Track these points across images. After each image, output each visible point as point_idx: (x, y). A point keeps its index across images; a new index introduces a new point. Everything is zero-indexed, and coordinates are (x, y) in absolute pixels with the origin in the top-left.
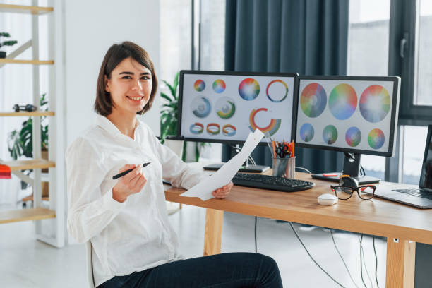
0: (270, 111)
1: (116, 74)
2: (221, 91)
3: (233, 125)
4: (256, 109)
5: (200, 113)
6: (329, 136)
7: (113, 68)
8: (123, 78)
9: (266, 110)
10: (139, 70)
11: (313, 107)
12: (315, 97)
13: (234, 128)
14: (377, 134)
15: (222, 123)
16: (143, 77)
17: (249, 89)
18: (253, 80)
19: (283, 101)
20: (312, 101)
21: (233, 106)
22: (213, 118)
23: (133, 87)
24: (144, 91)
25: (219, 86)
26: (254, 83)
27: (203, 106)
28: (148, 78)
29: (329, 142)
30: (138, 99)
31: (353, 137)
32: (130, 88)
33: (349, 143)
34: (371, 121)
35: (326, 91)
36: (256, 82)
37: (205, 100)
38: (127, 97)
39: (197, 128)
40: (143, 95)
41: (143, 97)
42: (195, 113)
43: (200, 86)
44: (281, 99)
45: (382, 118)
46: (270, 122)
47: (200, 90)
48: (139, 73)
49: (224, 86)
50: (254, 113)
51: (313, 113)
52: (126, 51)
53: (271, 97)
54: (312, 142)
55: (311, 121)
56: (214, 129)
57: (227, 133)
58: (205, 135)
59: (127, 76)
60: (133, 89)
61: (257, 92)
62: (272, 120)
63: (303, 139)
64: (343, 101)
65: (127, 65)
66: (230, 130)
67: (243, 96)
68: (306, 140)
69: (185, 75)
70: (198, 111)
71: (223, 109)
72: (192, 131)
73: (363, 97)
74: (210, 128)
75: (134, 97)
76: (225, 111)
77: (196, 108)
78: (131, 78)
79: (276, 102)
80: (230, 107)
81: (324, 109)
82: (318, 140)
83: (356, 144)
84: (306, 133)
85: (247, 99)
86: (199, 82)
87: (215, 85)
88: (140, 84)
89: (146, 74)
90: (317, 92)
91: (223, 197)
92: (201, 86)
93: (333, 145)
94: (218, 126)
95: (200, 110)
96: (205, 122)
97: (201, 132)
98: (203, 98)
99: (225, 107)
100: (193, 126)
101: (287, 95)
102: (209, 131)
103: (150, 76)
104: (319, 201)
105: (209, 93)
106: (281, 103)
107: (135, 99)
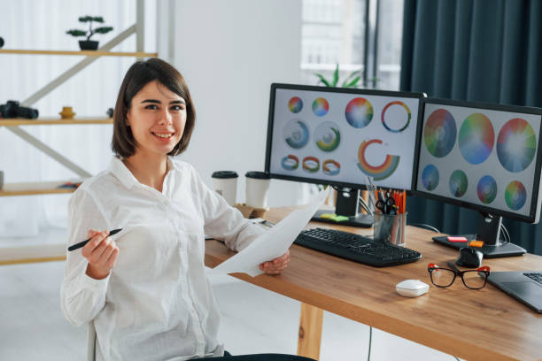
0: (387, 144)
1: (137, 102)
2: (322, 114)
3: (336, 160)
4: (367, 141)
5: (295, 141)
6: (457, 185)
7: (134, 93)
8: (147, 108)
9: (380, 142)
10: (168, 98)
11: (439, 142)
12: (443, 130)
13: (338, 165)
14: (517, 188)
15: (323, 157)
16: (174, 107)
17: (359, 113)
18: (364, 100)
19: (404, 132)
20: (439, 134)
21: (338, 134)
22: (311, 149)
23: (160, 120)
24: (175, 125)
25: (320, 107)
26: (366, 104)
27: (299, 133)
28: (181, 108)
29: (458, 194)
30: (167, 136)
31: (487, 190)
32: (156, 122)
33: (482, 198)
34: (510, 169)
35: (456, 121)
36: (369, 104)
37: (302, 125)
38: (153, 133)
39: (291, 163)
40: (172, 130)
41: (173, 134)
42: (288, 141)
43: (295, 105)
44: (401, 128)
45: (525, 166)
46: (384, 159)
47: (295, 111)
48: (168, 101)
49: (327, 107)
50: (365, 146)
51: (440, 152)
52: (152, 71)
53: (388, 125)
54: (435, 192)
55: (436, 162)
56: (312, 165)
57: (328, 170)
58: (300, 172)
59: (153, 105)
60: (160, 123)
61: (370, 117)
62: (388, 156)
63: (425, 185)
64: (476, 138)
65: (152, 90)
66: (332, 168)
67: (350, 121)
68: (429, 188)
69: (278, 90)
70: (293, 139)
71: (324, 138)
72: (284, 166)
73: (502, 134)
74: (307, 162)
75: (161, 133)
76: (327, 140)
77: (290, 135)
78: (158, 108)
79: (394, 131)
80: (334, 136)
81: (452, 146)
82: (444, 189)
83: (490, 200)
84: (430, 179)
85: (356, 126)
86: (295, 100)
87: (315, 105)
88: (169, 117)
89: (178, 102)
90: (446, 123)
91: (277, 272)
92: (297, 105)
93: (462, 199)
94: (317, 161)
95: (295, 138)
96: (301, 154)
97: (295, 167)
98: (299, 122)
99: (327, 136)
100: (285, 159)
101: (409, 122)
102: (305, 168)
103: (184, 106)
104: (398, 290)
105: (307, 115)
106: (399, 134)
107: (163, 136)
